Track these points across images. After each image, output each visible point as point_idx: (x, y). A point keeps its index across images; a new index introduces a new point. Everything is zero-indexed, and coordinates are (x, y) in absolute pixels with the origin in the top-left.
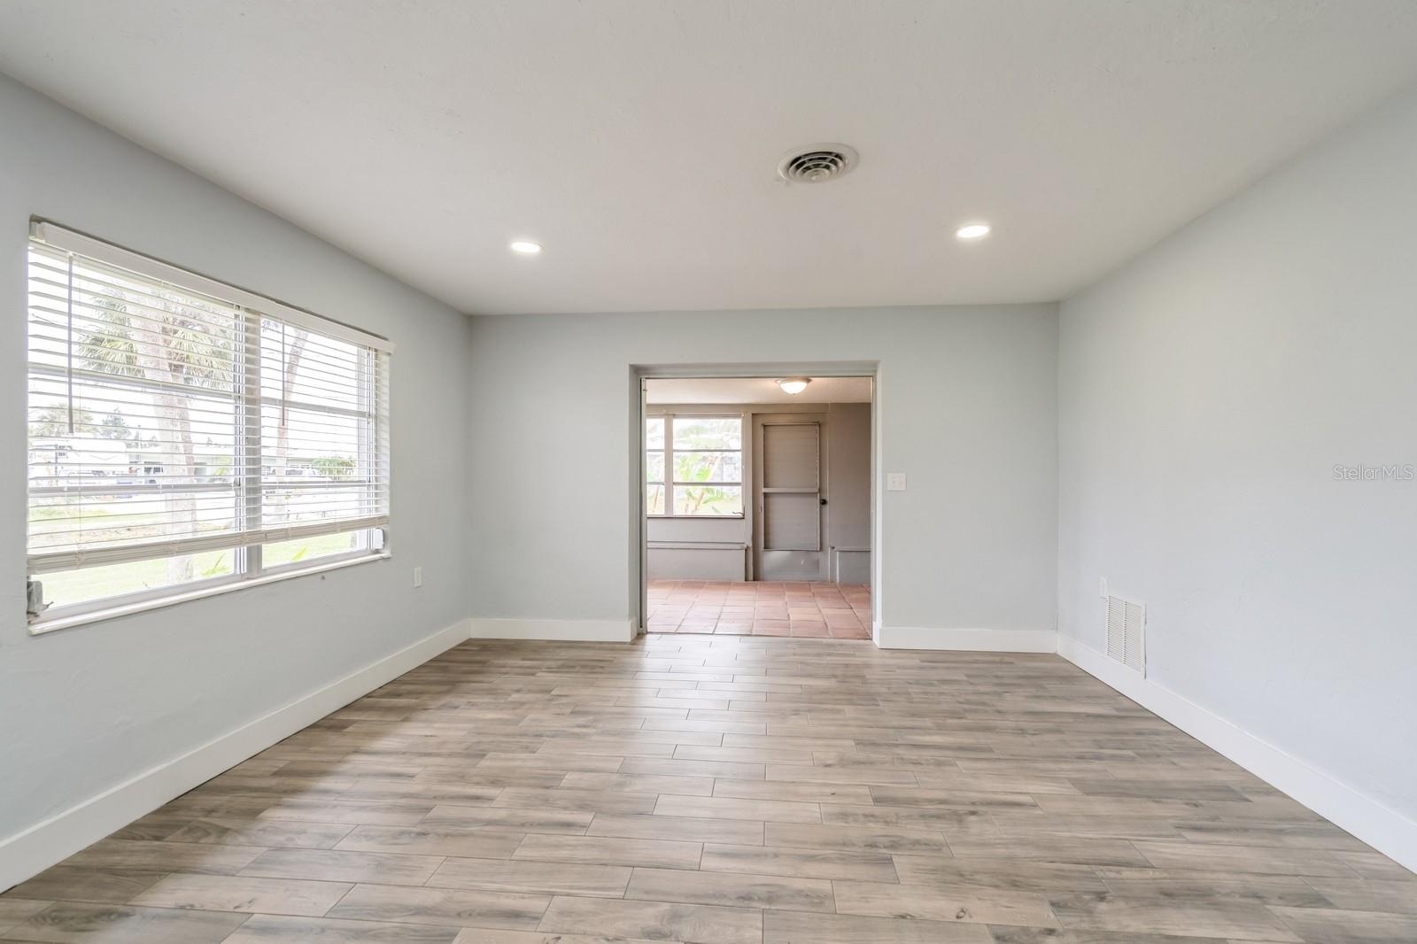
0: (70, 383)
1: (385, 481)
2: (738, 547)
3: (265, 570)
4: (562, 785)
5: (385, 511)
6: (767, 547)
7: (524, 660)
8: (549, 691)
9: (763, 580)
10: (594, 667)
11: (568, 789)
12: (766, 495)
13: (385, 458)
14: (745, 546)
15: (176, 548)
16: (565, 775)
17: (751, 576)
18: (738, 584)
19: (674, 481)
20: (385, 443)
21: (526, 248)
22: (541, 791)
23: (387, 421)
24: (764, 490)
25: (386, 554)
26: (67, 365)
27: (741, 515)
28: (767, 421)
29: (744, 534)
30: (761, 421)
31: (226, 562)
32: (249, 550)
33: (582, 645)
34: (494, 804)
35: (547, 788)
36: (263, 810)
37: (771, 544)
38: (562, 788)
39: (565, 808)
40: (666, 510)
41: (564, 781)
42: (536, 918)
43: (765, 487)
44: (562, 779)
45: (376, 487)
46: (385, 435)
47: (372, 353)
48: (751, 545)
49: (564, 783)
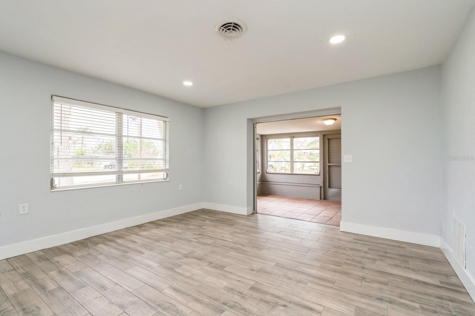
0: (61, 133)
1: (168, 158)
2: (317, 186)
3: (124, 182)
5: (168, 167)
6: (329, 187)
7: (209, 216)
8: (201, 226)
9: (328, 200)
10: (224, 221)
12: (329, 166)
13: (168, 152)
14: (320, 186)
15: (92, 174)
17: (323, 198)
18: (316, 201)
19: (294, 161)
20: (168, 148)
21: (188, 83)
23: (168, 141)
24: (328, 164)
25: (168, 180)
26: (60, 129)
27: (318, 174)
28: (329, 137)
29: (320, 181)
30: (327, 137)
31: (113, 178)
32: (118, 175)
33: (231, 214)
34: (143, 256)
36: (99, 244)
37: (332, 186)
40: (291, 172)
43: (329, 163)
45: (165, 160)
46: (168, 145)
47: (164, 122)
48: (322, 185)
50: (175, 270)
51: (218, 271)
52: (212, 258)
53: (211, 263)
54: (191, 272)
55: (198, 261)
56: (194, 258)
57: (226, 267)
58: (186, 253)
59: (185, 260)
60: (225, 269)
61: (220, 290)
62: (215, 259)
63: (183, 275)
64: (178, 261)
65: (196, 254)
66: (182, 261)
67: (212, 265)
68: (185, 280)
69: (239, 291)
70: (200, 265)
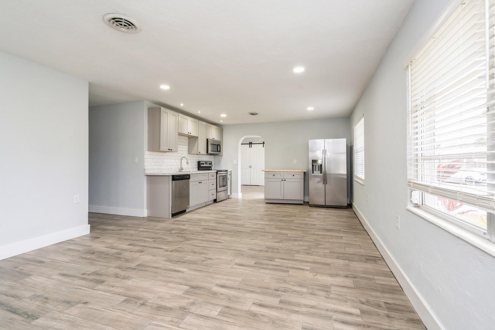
4: (221, 308)
11: (217, 305)
16: (218, 315)
22: (231, 305)
35: (228, 307)
38: (221, 306)
39: (222, 294)
41: (219, 311)
42: (236, 264)
44: (220, 312)
49: (219, 309)
50: (189, 287)
51: (133, 294)
52: (141, 313)
53: (142, 304)
54: (168, 287)
55: (163, 303)
56: (170, 309)
57: (123, 301)
58: (188, 317)
59: (184, 303)
60: (124, 298)
61: (136, 276)
62: (136, 312)
63: (176, 283)
64: (192, 300)
65: (170, 319)
66: (186, 301)
67: (141, 302)
68: (172, 279)
69: (118, 279)
70: (159, 298)
